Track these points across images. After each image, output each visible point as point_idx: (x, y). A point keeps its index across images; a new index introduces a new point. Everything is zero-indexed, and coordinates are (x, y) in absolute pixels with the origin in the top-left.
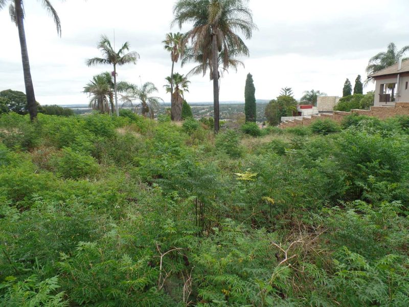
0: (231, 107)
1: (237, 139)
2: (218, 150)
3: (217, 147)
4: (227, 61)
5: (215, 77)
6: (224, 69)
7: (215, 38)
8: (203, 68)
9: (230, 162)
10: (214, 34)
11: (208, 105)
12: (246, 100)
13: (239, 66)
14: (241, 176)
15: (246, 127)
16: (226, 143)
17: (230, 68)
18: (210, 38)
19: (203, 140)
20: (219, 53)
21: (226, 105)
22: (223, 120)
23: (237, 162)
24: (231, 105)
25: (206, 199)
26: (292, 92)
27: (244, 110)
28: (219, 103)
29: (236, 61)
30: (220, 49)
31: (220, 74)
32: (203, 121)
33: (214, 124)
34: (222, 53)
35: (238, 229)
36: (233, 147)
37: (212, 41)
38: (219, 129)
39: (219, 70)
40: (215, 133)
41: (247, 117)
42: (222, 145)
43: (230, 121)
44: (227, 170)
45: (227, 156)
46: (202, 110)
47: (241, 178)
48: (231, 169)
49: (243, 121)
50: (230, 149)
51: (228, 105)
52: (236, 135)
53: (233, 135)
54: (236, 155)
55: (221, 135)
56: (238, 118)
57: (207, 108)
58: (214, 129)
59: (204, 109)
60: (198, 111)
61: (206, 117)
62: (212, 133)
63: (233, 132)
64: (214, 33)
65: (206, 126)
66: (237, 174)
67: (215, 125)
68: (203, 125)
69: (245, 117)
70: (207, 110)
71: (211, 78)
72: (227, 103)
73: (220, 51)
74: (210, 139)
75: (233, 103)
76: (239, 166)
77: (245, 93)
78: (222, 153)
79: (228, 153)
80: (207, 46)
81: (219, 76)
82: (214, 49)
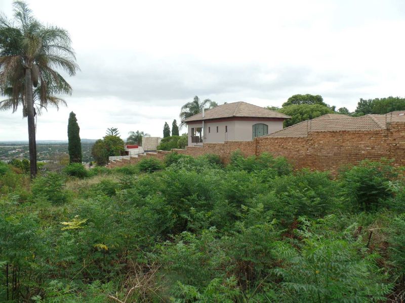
0: (51, 148)
1: (61, 182)
2: (37, 198)
3: (35, 194)
4: (45, 98)
5: (30, 113)
6: (42, 106)
7: (28, 72)
8: (14, 102)
9: (52, 209)
10: (28, 68)
11: (20, 145)
12: (69, 140)
13: (60, 104)
14: (67, 225)
15: (71, 168)
16: (47, 188)
17: (50, 105)
18: (23, 71)
19: (14, 187)
20: (34, 88)
21: (45, 144)
22: (42, 162)
23: (61, 208)
24: (52, 144)
25: (21, 262)
26: (118, 133)
27: (67, 150)
28: (37, 143)
29: (56, 98)
30: (35, 84)
31: (36, 111)
32: (15, 163)
33: (29, 166)
34: (38, 89)
35: (66, 290)
36: (55, 192)
37: (25, 74)
38: (36, 173)
39: (35, 106)
40: (32, 178)
41: (71, 158)
42: (40, 191)
43: (50, 162)
44: (49, 219)
45: (50, 203)
46: (12, 150)
47: (67, 228)
48: (55, 218)
49: (67, 162)
50: (52, 194)
51: (47, 144)
52: (60, 178)
53: (55, 179)
54: (59, 200)
55: (40, 179)
56: (60, 159)
57: (20, 148)
58: (29, 172)
59: (15, 149)
60: (7, 151)
61: (17, 159)
62: (27, 177)
63: (56, 175)
64: (27, 66)
65: (17, 169)
66: (63, 223)
67: (32, 167)
68: (15, 169)
69: (69, 158)
70: (20, 150)
71: (25, 115)
72: (46, 142)
73: (35, 87)
74: (25, 185)
75: (53, 142)
76: (64, 212)
77: (68, 132)
78: (41, 200)
79: (49, 199)
80: (18, 79)
81: (35, 113)
82: (28, 84)
